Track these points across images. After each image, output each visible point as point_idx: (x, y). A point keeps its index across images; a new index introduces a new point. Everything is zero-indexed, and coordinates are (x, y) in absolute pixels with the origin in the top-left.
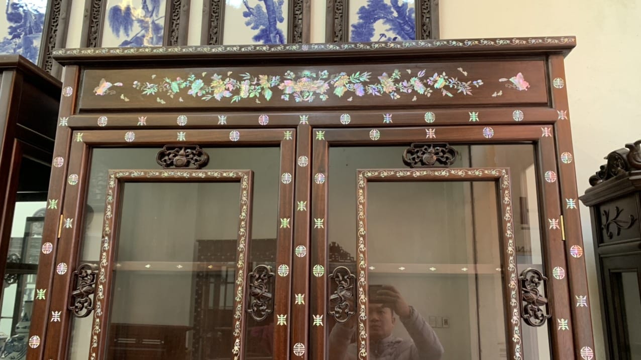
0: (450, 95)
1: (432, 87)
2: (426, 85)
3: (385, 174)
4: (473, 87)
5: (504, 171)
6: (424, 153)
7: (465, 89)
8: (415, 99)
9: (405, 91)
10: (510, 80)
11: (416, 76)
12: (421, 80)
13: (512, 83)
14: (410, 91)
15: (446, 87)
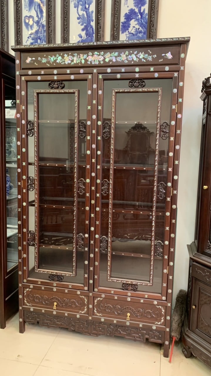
0: (145, 61)
1: (139, 58)
2: (137, 57)
3: (121, 90)
4: (153, 58)
5: (160, 89)
6: (135, 83)
7: (150, 58)
8: (133, 62)
9: (129, 59)
10: (166, 55)
11: (133, 54)
12: (135, 55)
13: (166, 56)
14: (131, 59)
15: (144, 58)
